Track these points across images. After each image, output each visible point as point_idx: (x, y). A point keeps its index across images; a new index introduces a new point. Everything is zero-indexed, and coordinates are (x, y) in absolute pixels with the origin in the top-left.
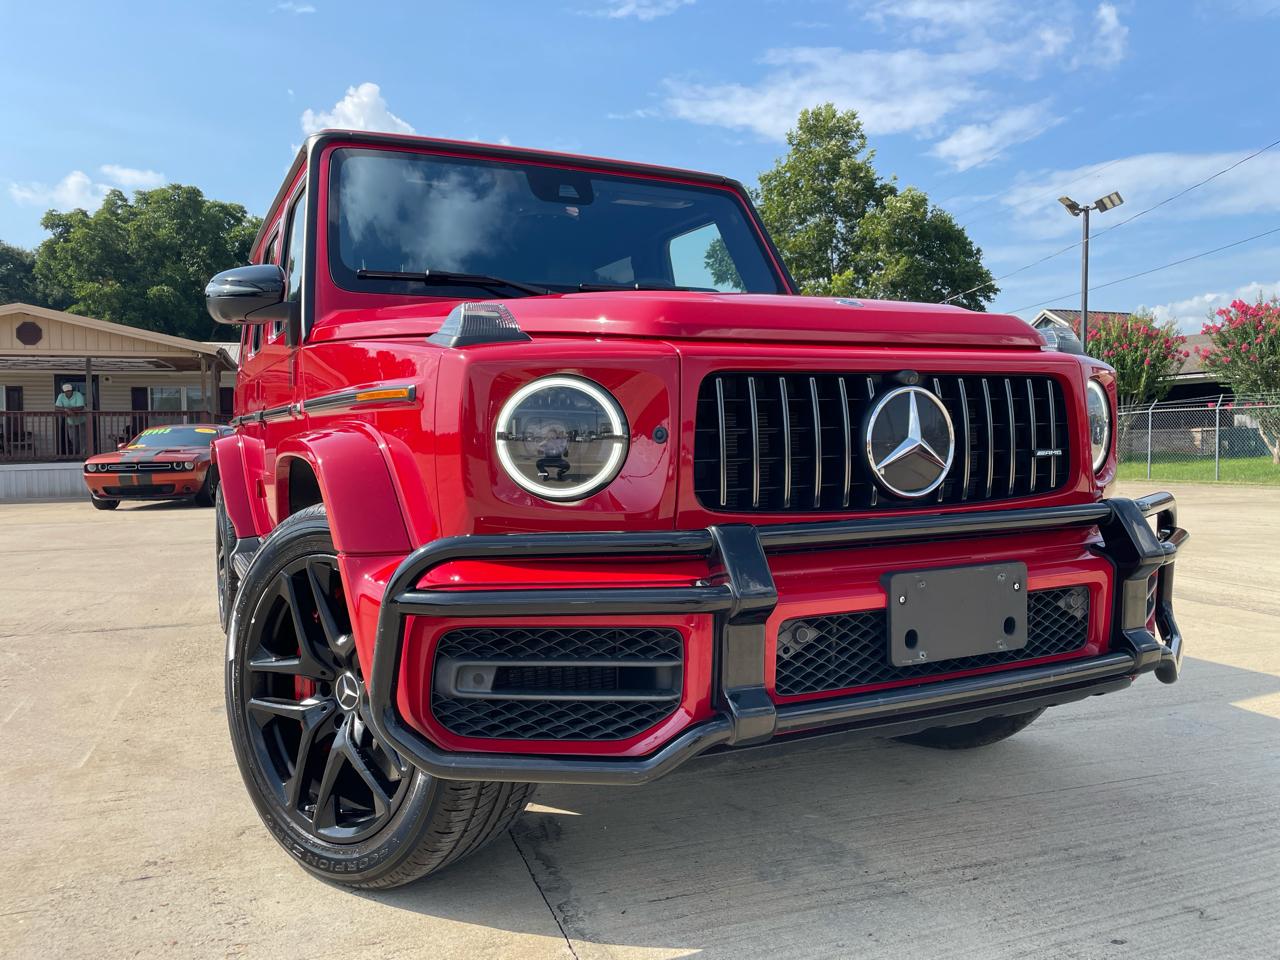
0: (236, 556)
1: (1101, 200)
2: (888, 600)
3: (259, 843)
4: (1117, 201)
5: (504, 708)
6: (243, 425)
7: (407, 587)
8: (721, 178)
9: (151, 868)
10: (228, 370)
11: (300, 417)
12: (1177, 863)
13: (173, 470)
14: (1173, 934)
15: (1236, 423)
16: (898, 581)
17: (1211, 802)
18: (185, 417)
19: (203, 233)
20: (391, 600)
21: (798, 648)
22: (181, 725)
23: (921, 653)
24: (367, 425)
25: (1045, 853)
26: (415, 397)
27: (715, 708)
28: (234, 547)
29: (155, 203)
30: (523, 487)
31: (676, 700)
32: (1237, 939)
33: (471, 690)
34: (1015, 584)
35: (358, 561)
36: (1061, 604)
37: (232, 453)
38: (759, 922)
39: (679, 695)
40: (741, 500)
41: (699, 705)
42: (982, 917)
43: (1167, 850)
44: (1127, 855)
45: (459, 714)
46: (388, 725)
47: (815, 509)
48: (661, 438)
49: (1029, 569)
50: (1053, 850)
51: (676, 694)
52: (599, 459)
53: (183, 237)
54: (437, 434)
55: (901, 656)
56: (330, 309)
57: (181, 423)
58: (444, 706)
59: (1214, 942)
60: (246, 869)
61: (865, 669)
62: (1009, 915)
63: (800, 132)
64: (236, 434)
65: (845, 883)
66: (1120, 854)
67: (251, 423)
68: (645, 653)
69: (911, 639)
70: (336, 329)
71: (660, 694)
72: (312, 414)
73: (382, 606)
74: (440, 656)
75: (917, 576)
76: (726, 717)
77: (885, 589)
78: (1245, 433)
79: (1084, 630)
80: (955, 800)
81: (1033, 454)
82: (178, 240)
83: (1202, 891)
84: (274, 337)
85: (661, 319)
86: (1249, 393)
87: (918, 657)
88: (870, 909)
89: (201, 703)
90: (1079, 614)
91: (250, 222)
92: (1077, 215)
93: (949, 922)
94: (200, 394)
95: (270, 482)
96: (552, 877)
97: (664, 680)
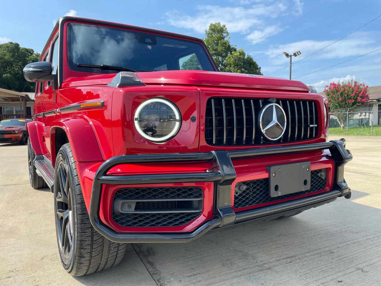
0: (35, 161)
1: (295, 53)
2: (269, 175)
3: (49, 262)
4: (299, 53)
5: (139, 216)
6: (37, 118)
7: (103, 174)
8: (197, 38)
9: (11, 273)
10: (29, 101)
11: (58, 114)
12: (350, 253)
13: (11, 133)
14: (356, 278)
15: (331, 118)
16: (273, 169)
17: (354, 232)
18: (15, 117)
19: (20, 57)
20: (97, 179)
21: (240, 192)
22: (19, 219)
23: (279, 192)
24: (84, 115)
25: (310, 252)
26: (104, 105)
27: (214, 214)
28: (34, 159)
29: (4, 48)
30: (144, 137)
31: (200, 212)
32: (375, 278)
33: (127, 210)
34: (307, 169)
35: (83, 164)
36: (319, 175)
37: (33, 127)
38: (226, 282)
39: (201, 210)
40: (220, 142)
41: (209, 213)
42: (296, 275)
43: (346, 249)
44: (335, 251)
45: (122, 219)
46: (97, 224)
47: (244, 145)
48: (194, 120)
49: (311, 163)
50: (312, 250)
51: (200, 210)
52: (171, 128)
53: (14, 59)
54: (112, 120)
55: (274, 194)
56: (68, 77)
57: (13, 118)
58: (117, 216)
59: (369, 280)
60: (45, 272)
61: (261, 198)
62: (304, 274)
63: (209, 30)
64: (34, 121)
65: (251, 266)
66: (333, 251)
67: (40, 117)
68: (190, 195)
69: (276, 188)
70: (70, 83)
71: (195, 210)
72: (62, 113)
73: (93, 182)
74: (115, 198)
75: (278, 167)
76: (218, 217)
77: (268, 172)
78: (333, 120)
79: (325, 183)
80: (279, 235)
81: (309, 126)
82: (12, 60)
83: (360, 262)
84: (48, 87)
85: (191, 79)
86: (335, 109)
87: (279, 194)
88: (261, 275)
89: (25, 211)
90: (324, 178)
91: (35, 54)
92: (288, 57)
93: (286, 278)
94: (20, 109)
95: (48, 137)
96: (154, 269)
97: (195, 205)
